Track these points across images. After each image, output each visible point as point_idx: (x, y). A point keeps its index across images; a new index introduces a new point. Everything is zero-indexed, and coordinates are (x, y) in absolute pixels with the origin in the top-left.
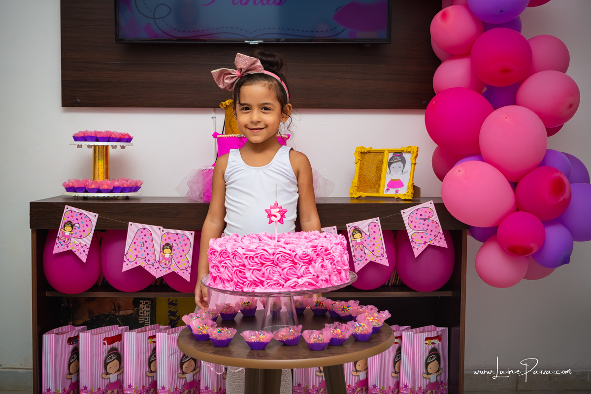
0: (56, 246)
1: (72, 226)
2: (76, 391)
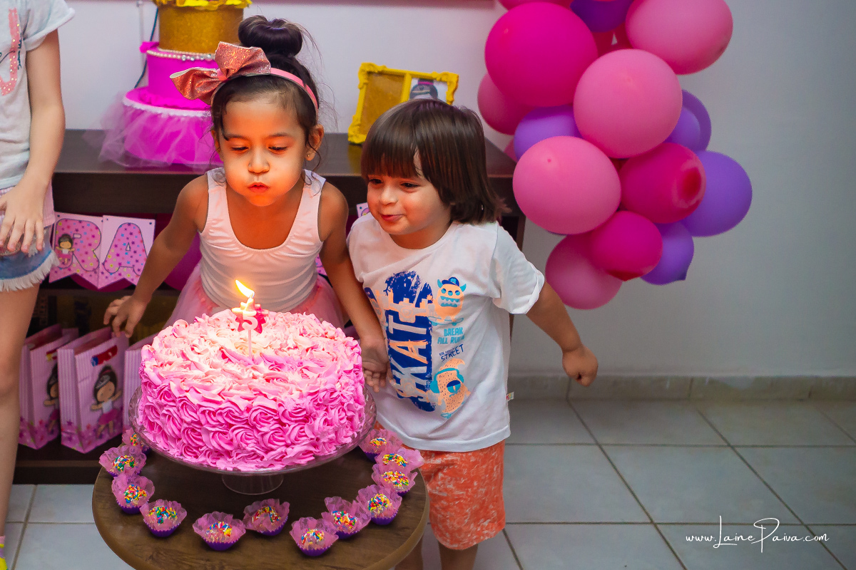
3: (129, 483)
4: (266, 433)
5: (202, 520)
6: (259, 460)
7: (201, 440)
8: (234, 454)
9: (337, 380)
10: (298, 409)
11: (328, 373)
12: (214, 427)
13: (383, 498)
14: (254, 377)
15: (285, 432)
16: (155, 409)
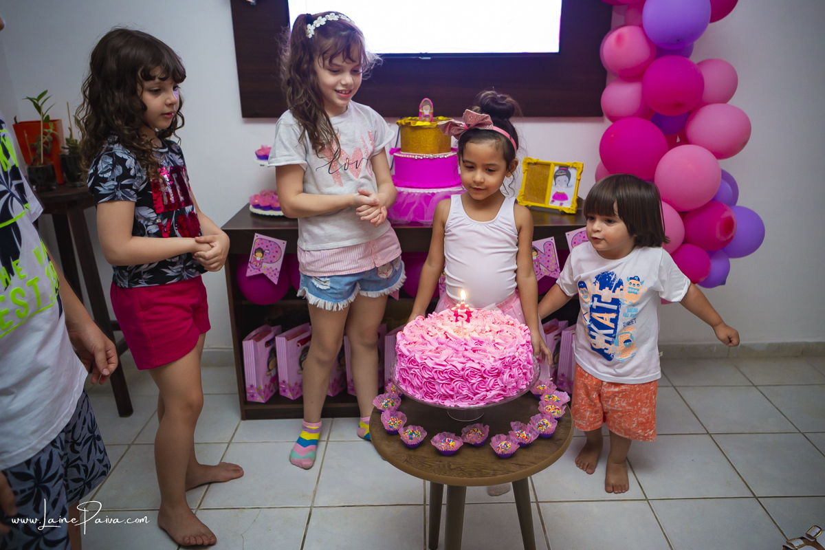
0: (248, 270)
1: (263, 252)
2: (275, 382)
3: (391, 416)
4: (474, 384)
5: (437, 437)
6: (470, 400)
7: (435, 389)
8: (455, 397)
9: (516, 350)
10: (494, 369)
11: (511, 346)
12: (442, 380)
13: (546, 421)
14: (466, 350)
15: (485, 382)
16: (406, 370)
